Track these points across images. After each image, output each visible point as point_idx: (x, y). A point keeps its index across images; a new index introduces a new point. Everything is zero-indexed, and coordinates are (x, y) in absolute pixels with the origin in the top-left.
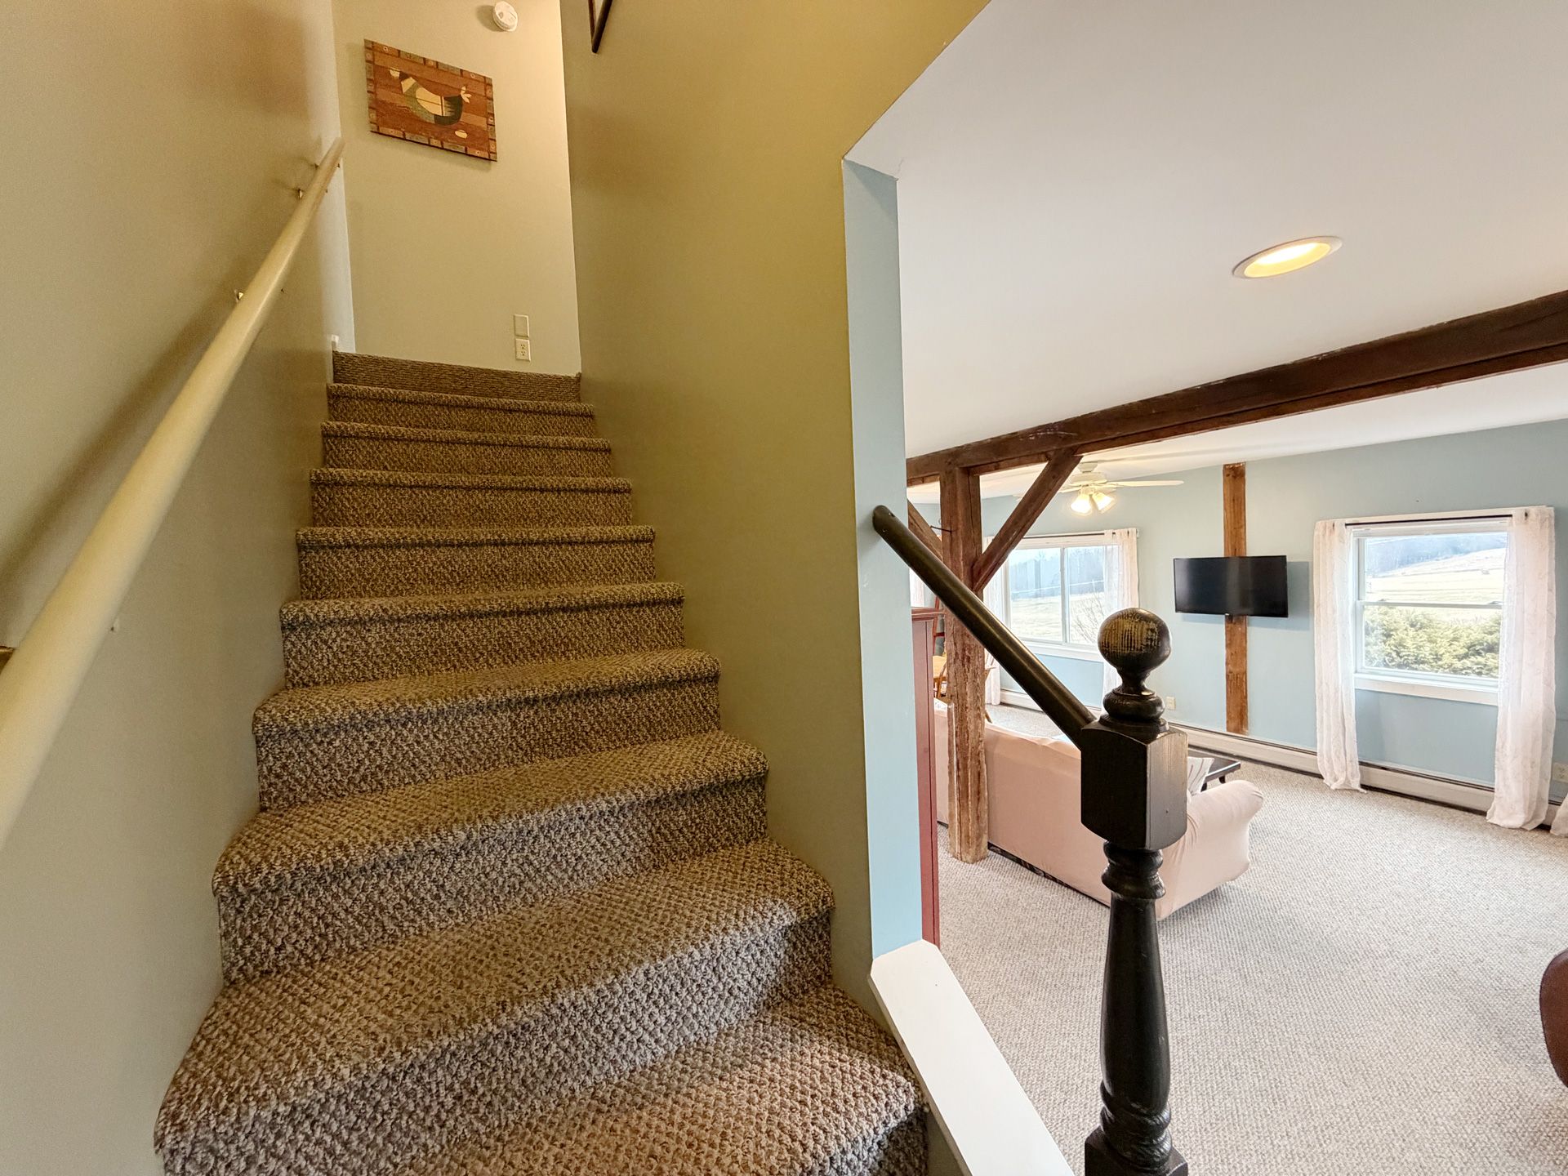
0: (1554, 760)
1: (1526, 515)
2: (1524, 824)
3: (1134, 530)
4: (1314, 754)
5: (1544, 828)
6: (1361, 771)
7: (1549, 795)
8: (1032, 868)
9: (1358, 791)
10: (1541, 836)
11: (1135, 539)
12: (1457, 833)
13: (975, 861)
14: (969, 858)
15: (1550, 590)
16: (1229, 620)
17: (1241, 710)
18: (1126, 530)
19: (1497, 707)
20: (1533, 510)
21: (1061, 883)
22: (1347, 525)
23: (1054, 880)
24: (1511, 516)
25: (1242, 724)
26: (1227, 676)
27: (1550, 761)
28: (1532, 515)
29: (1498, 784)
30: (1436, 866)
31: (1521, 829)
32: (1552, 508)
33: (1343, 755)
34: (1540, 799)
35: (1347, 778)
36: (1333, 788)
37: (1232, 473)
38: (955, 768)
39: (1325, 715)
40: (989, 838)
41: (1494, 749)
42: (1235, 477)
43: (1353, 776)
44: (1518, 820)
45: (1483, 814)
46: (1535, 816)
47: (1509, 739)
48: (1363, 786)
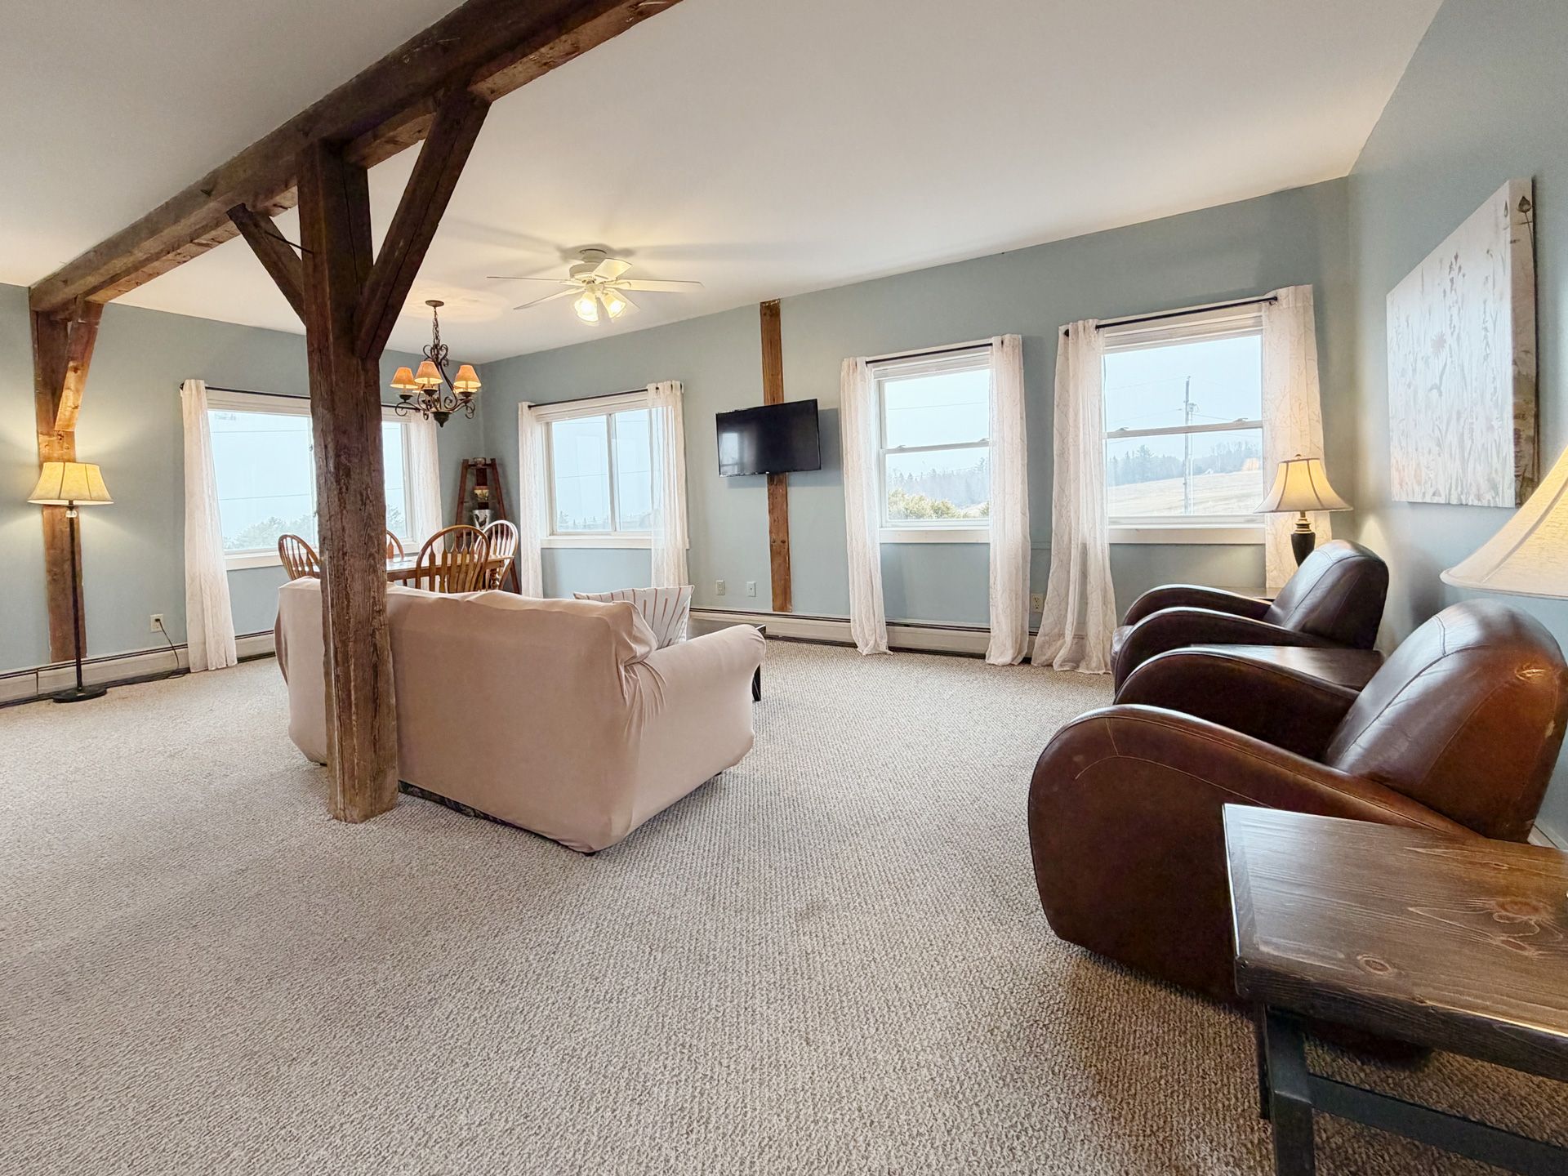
0: (1031, 592)
1: (1002, 342)
2: (1013, 659)
3: (678, 383)
4: (848, 621)
5: (1027, 661)
6: (888, 632)
7: (1030, 627)
8: (458, 808)
9: (886, 653)
10: (1026, 668)
11: (679, 394)
12: (964, 677)
13: (366, 817)
14: (356, 813)
15: (1022, 418)
16: (771, 481)
17: (785, 584)
18: (669, 383)
19: (988, 544)
20: (1007, 337)
21: (495, 821)
22: (867, 363)
23: (486, 817)
24: (991, 344)
25: (785, 599)
26: (771, 546)
27: (1028, 593)
28: (1006, 342)
29: (993, 625)
30: (944, 710)
31: (1011, 665)
32: (1020, 336)
33: (872, 616)
34: (1023, 632)
35: (876, 640)
36: (864, 654)
37: (768, 312)
38: (333, 662)
39: (856, 573)
40: (402, 773)
41: (989, 588)
42: (771, 316)
43: (881, 638)
44: (1007, 658)
45: (982, 657)
46: (1019, 652)
47: (998, 578)
48: (890, 648)
